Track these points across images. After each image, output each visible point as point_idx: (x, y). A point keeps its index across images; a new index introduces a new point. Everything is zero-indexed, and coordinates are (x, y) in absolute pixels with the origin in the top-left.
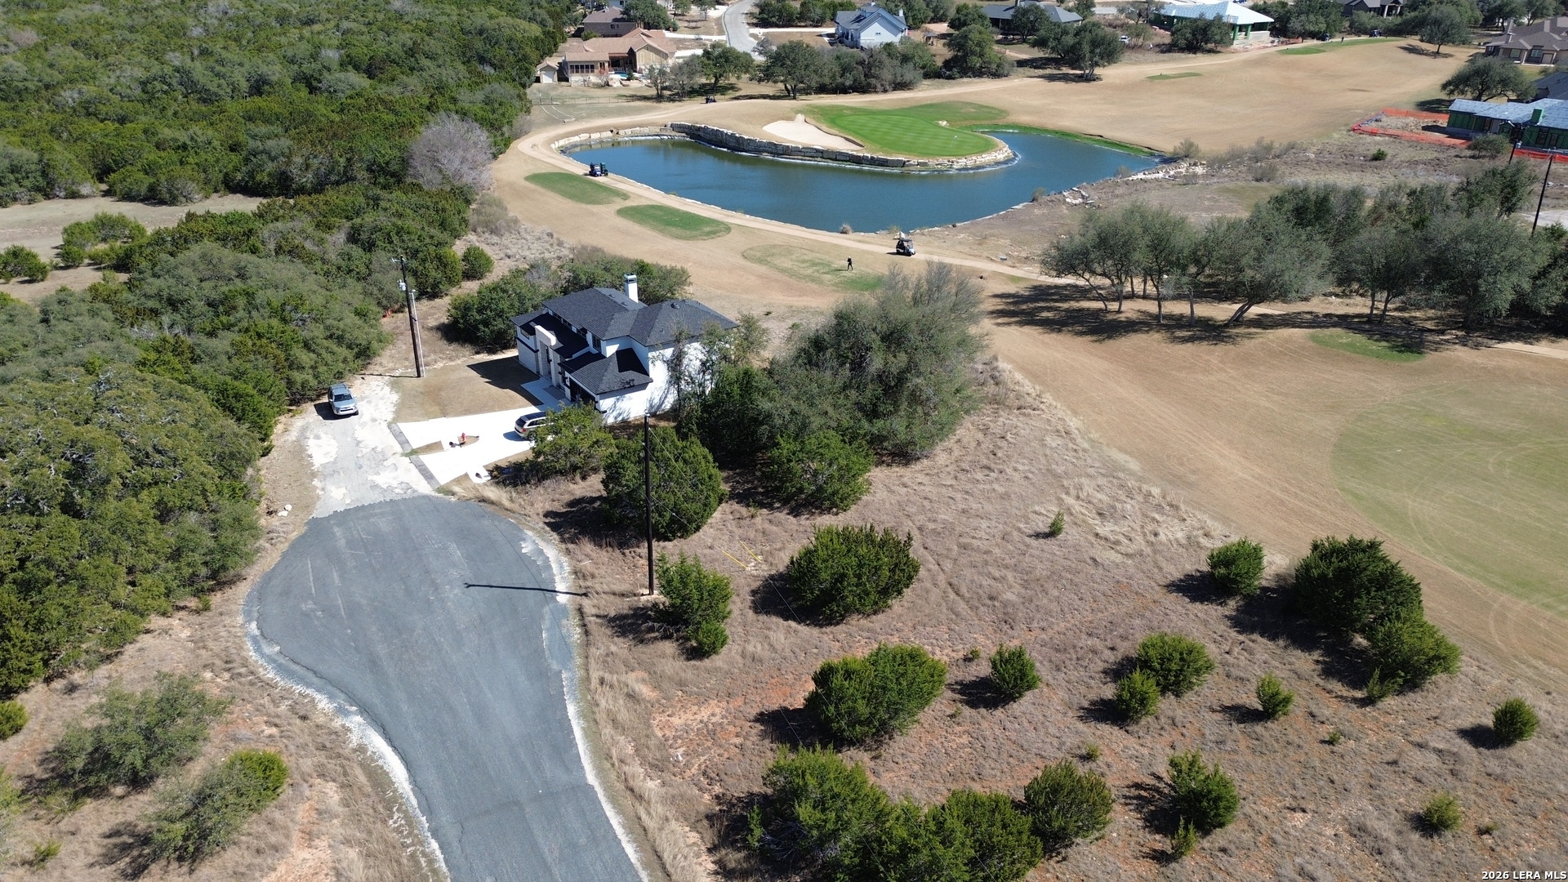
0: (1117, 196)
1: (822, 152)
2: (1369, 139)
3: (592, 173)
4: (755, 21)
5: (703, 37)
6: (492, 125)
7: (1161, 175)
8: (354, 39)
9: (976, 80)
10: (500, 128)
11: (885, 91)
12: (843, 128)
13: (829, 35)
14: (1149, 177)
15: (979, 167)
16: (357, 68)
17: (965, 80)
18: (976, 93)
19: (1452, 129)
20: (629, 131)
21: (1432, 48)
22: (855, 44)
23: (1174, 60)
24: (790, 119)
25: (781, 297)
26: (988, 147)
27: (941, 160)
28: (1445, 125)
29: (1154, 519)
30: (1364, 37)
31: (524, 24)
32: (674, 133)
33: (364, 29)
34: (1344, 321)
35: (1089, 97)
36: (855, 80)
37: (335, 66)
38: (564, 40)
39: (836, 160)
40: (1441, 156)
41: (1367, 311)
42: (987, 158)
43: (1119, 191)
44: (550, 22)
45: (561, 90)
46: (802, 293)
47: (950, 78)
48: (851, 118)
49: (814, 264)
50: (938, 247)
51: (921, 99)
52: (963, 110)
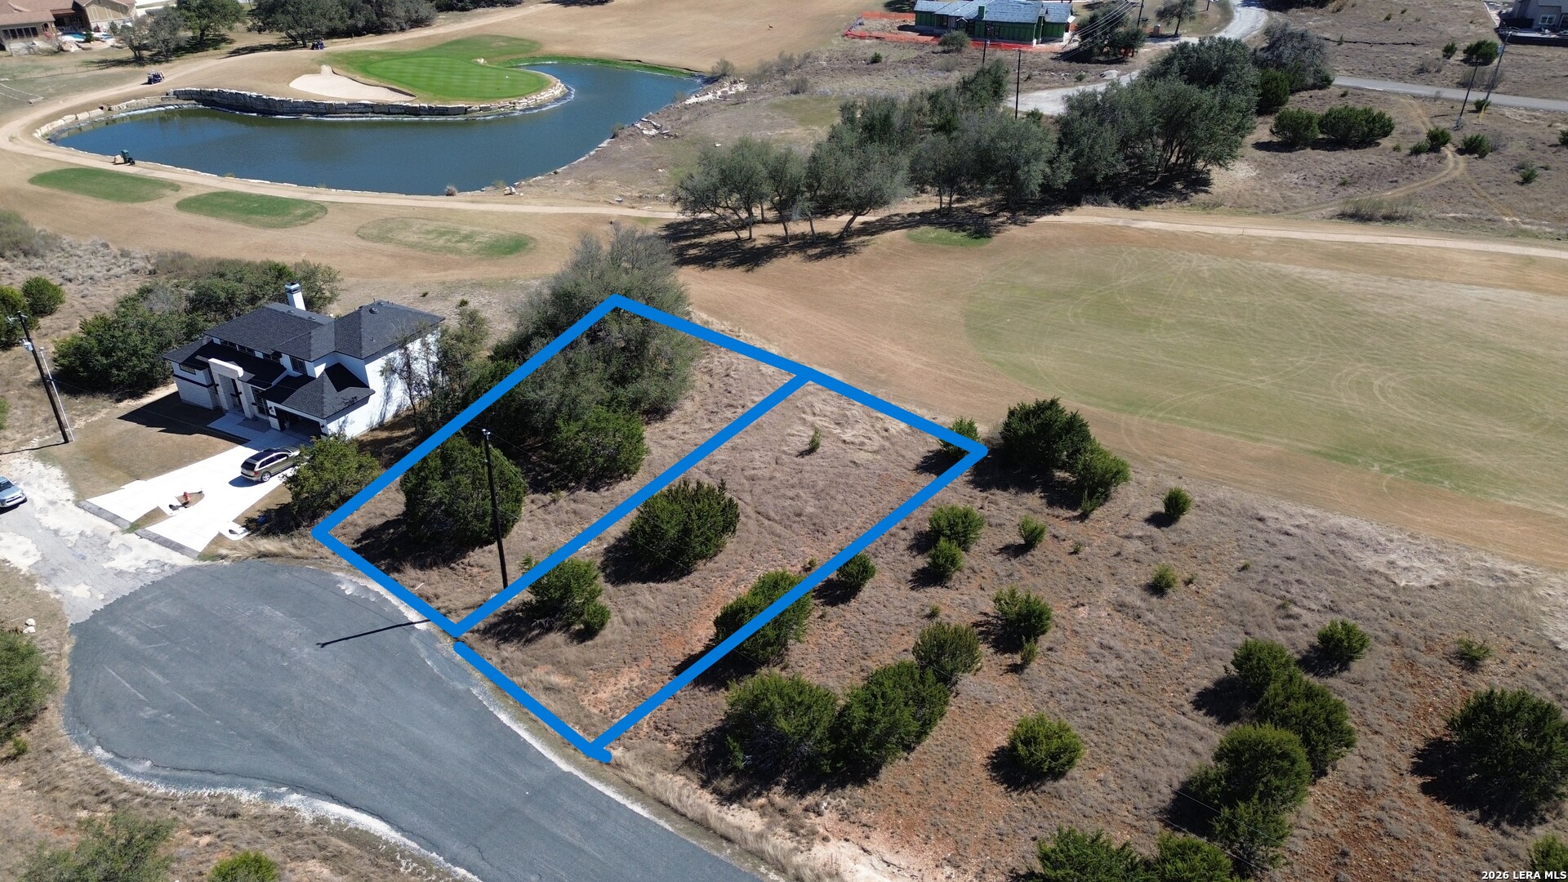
0: (686, 123)
1: (372, 106)
2: (861, 42)
7: (710, 96)
9: (491, 10)
11: (402, 30)
12: (379, 76)
14: (701, 99)
15: (540, 106)
17: (480, 10)
18: (499, 24)
19: (920, 27)
20: (123, 105)
24: (316, 72)
25: (426, 275)
26: (541, 86)
27: (502, 103)
28: (915, 24)
29: (877, 418)
34: (925, 218)
35: (609, 20)
36: (367, 21)
39: (389, 113)
40: (922, 54)
41: (938, 206)
42: (545, 95)
43: (685, 118)
46: (446, 266)
47: (463, 9)
48: (384, 64)
49: (442, 234)
50: (553, 197)
51: (445, 35)
52: (494, 45)
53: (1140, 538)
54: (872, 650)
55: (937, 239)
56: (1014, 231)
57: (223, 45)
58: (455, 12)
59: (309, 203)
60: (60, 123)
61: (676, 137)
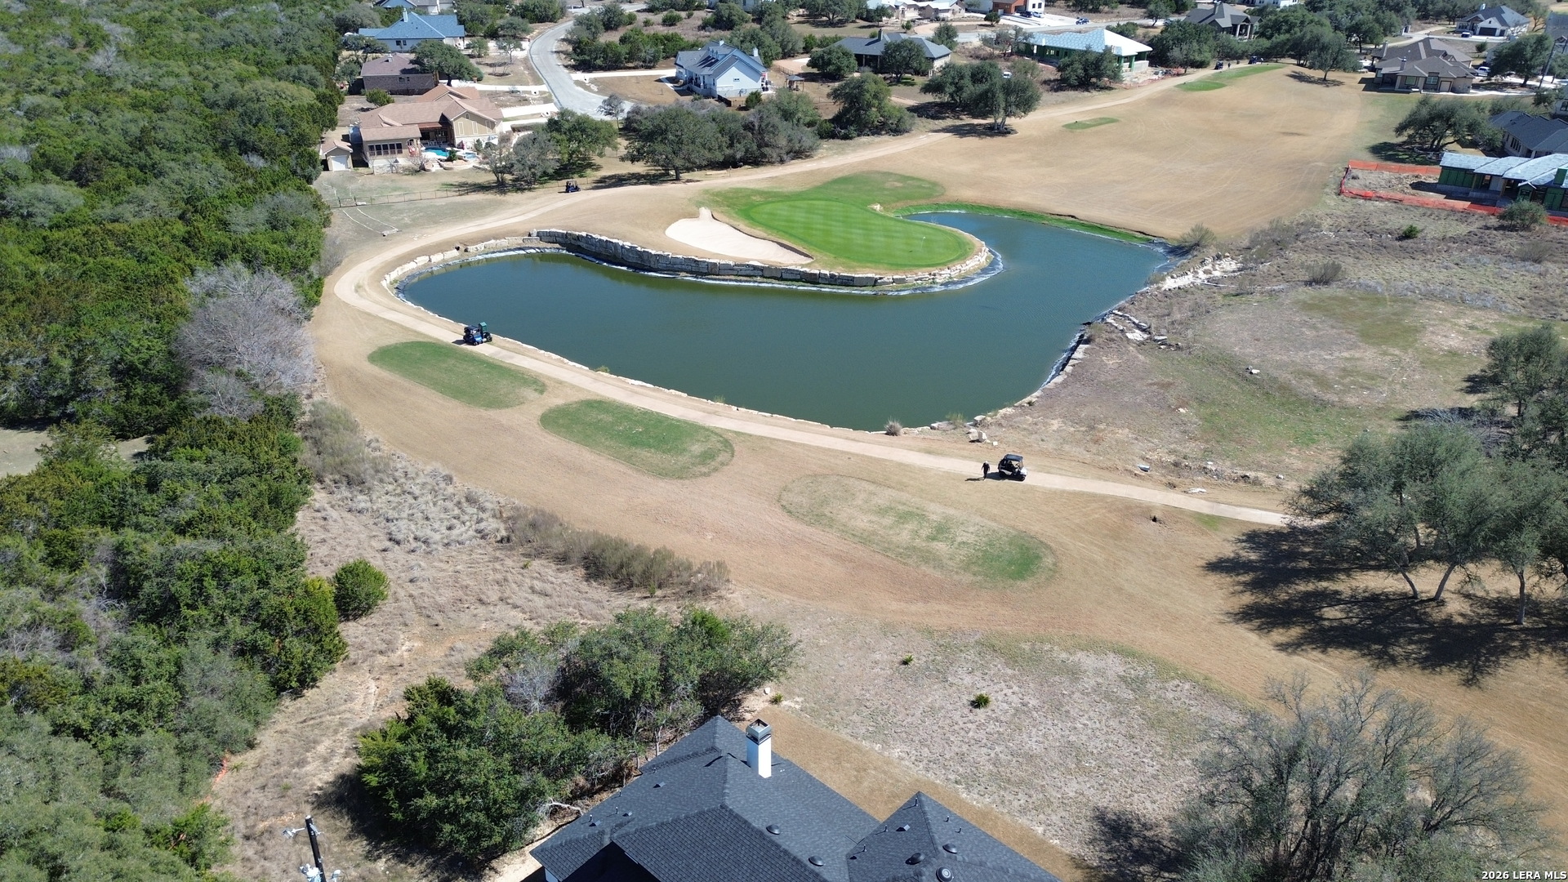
0: (1182, 324)
1: (762, 269)
2: (1371, 206)
3: (469, 339)
4: (572, 62)
5: (519, 88)
6: (294, 266)
7: (1190, 278)
8: (44, 125)
9: (876, 139)
10: (306, 268)
11: (782, 161)
12: (767, 226)
13: (671, 80)
14: (1180, 282)
16: (57, 171)
17: (864, 139)
19: (1444, 187)
20: (481, 246)
21: (1318, 74)
22: (710, 93)
23: (1073, 101)
24: (694, 215)
27: (920, 275)
28: (1431, 181)
30: (1244, 64)
31: (289, 88)
32: (543, 244)
33: (59, 103)
35: (1016, 156)
36: (747, 151)
37: (25, 171)
38: (342, 102)
39: (781, 279)
40: (1473, 228)
42: (970, 264)
43: (1177, 315)
44: (322, 80)
45: (360, 180)
46: (923, 592)
47: (846, 137)
48: (768, 208)
51: (829, 171)
52: (888, 185)
57: (589, 171)
58: (836, 141)
59: (709, 432)
60: (410, 267)
61: (1178, 348)
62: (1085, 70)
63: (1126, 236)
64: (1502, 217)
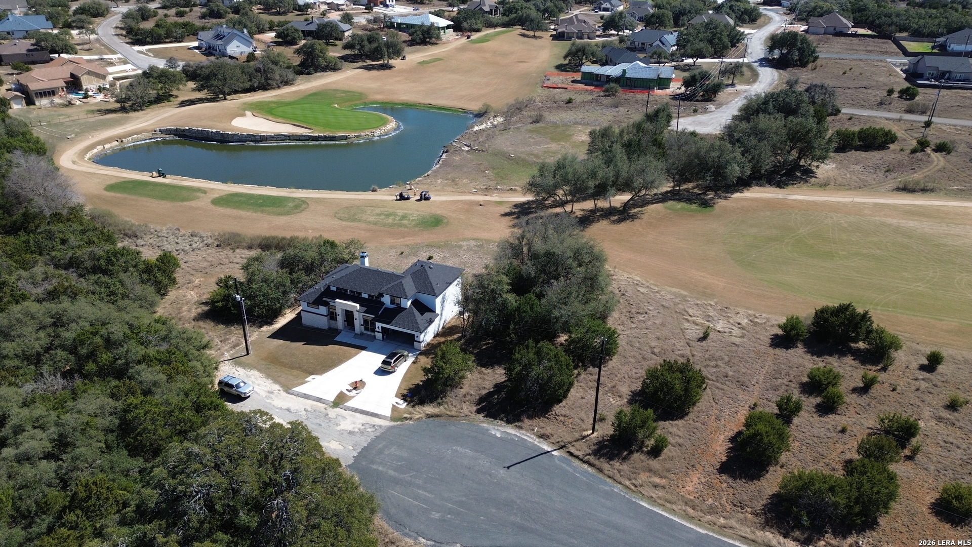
0: (483, 143)
1: (289, 136)
2: (555, 91)
4: (130, 40)
5: (104, 57)
7: (485, 125)
9: (325, 74)
11: (279, 87)
12: (283, 117)
13: (196, 48)
14: (481, 127)
15: (387, 134)
17: (318, 74)
18: (334, 83)
19: (584, 81)
20: (130, 139)
21: (531, 33)
22: (224, 54)
24: (244, 115)
25: (392, 241)
26: (385, 122)
27: (367, 133)
28: (579, 79)
29: (728, 317)
30: (499, 29)
32: (163, 136)
35: (398, 79)
36: (259, 83)
39: (299, 140)
40: (594, 97)
42: (388, 127)
43: (481, 139)
45: (35, 112)
46: (402, 235)
47: (309, 74)
48: (281, 109)
49: (388, 215)
51: (305, 90)
52: (337, 95)
53: (923, 379)
54: (825, 453)
55: (683, 208)
56: (722, 203)
57: (172, 99)
58: (304, 76)
59: (294, 199)
60: (95, 151)
61: (483, 151)
62: (423, 35)
63: (455, 111)
64: (604, 91)
